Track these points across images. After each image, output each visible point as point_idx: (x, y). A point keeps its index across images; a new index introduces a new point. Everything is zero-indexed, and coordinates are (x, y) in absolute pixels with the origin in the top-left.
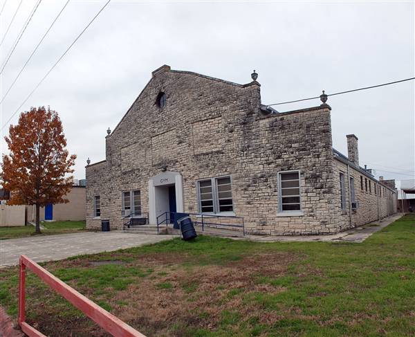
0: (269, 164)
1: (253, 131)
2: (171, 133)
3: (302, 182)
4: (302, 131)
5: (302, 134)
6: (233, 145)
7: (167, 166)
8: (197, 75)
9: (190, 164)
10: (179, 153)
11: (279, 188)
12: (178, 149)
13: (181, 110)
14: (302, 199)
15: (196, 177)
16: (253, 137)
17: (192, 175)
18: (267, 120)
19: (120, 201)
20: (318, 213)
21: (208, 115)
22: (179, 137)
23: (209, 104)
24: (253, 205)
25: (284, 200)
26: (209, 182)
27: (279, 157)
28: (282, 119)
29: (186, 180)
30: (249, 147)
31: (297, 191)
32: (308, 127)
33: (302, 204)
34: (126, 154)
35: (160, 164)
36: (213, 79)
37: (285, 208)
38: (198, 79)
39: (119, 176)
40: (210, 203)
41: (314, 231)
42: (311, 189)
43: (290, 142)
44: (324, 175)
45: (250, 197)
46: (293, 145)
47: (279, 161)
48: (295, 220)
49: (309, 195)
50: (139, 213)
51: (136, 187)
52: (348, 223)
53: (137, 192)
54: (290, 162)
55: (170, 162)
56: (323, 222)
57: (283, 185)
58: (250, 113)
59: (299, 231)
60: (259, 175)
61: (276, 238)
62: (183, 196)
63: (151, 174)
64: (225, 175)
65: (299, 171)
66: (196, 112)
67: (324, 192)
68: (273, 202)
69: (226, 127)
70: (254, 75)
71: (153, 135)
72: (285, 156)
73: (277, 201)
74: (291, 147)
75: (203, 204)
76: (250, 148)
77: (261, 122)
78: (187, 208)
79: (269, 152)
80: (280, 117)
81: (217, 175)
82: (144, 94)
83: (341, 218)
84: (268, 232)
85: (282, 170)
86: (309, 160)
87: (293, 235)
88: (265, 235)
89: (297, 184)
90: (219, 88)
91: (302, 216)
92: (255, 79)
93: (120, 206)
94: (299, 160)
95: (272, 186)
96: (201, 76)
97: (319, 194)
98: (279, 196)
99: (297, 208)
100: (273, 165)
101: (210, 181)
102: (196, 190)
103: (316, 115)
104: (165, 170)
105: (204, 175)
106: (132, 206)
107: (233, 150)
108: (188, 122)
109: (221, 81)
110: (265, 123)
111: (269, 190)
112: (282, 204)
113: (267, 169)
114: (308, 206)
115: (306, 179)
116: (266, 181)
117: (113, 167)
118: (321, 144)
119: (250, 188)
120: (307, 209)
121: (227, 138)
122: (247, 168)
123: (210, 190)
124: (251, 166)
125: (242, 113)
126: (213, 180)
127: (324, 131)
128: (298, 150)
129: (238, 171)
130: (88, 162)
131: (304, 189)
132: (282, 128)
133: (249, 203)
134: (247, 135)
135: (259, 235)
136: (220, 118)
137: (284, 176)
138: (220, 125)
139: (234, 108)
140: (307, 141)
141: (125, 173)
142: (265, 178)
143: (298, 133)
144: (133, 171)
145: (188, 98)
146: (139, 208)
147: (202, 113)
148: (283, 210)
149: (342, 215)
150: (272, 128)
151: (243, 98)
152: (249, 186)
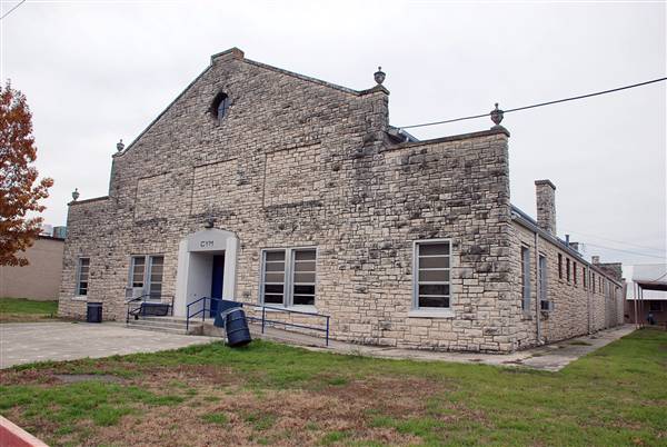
0: (399, 227)
1: (374, 169)
2: (228, 165)
3: (454, 259)
4: (458, 172)
5: (458, 177)
6: (338, 193)
7: (215, 220)
8: (282, 71)
9: (254, 222)
10: (238, 201)
11: (415, 268)
12: (237, 193)
13: (251, 129)
14: (453, 289)
15: (261, 244)
16: (374, 180)
17: (255, 240)
18: (398, 153)
19: (126, 271)
20: (480, 314)
21: (298, 140)
22: (241, 173)
23: (301, 122)
24: (368, 296)
25: (422, 289)
26: (281, 254)
27: (417, 216)
28: (424, 152)
29: (243, 246)
30: (364, 196)
31: (446, 276)
32: (468, 166)
33: (453, 298)
34: (147, 191)
35: (203, 215)
36: (309, 80)
37: (423, 303)
38: (285, 79)
39: (128, 228)
40: (280, 289)
41: (471, 346)
42: (470, 272)
43: (437, 190)
44: (495, 249)
45: (365, 280)
46: (441, 197)
47: (417, 223)
48: (440, 324)
49: (466, 282)
50: (158, 296)
51: (157, 249)
52: (532, 336)
53: (158, 259)
54: (436, 225)
55: (221, 213)
56: (488, 331)
57: (422, 263)
58: (370, 140)
59: (446, 343)
60: (382, 245)
61: (406, 353)
62: (237, 273)
63: (186, 230)
64: (308, 245)
65: (451, 241)
66: (278, 135)
67: (492, 279)
68: (403, 292)
69: (328, 161)
70: (379, 76)
71: (198, 164)
72: (428, 215)
73: (410, 291)
74: (438, 199)
75: (268, 288)
76: (367, 199)
77: (388, 155)
78: (240, 293)
79: (399, 207)
80: (422, 148)
81: (296, 244)
82: (193, 90)
83: (521, 326)
84: (393, 342)
85: (421, 237)
86: (469, 222)
87: (435, 349)
88: (386, 346)
89: (446, 263)
90: (318, 96)
91: (452, 319)
92: (380, 82)
93: (124, 280)
94: (452, 221)
95: (404, 264)
96: (290, 74)
97: (484, 281)
98: (414, 281)
99: (445, 303)
100: (406, 229)
101: (284, 253)
102: (258, 266)
103: (482, 145)
104: (211, 226)
105: (275, 242)
106: (147, 283)
107: (338, 200)
108: (259, 150)
109: (322, 83)
110: (394, 157)
111: (397, 271)
112: (418, 296)
113: (396, 234)
114: (462, 301)
115: (462, 254)
116: (393, 254)
117: (120, 211)
118: (490, 196)
119: (366, 266)
120: (461, 307)
121: (329, 180)
122: (359, 232)
123: (282, 267)
124: (368, 229)
125: (356, 138)
126: (288, 252)
127: (496, 174)
128: (450, 205)
129: (346, 237)
130: (75, 195)
131: (458, 272)
132: (424, 166)
133: (362, 291)
134: (362, 176)
135: (376, 345)
136: (319, 146)
137: (423, 248)
138: (318, 158)
139: (342, 131)
140: (466, 190)
141: (140, 224)
142: (391, 250)
143: (451, 176)
144: (155, 221)
145: (267, 110)
146: (159, 287)
147: (288, 136)
148: (420, 305)
149: (523, 320)
150: (406, 167)
151: (359, 113)
152: (363, 262)
